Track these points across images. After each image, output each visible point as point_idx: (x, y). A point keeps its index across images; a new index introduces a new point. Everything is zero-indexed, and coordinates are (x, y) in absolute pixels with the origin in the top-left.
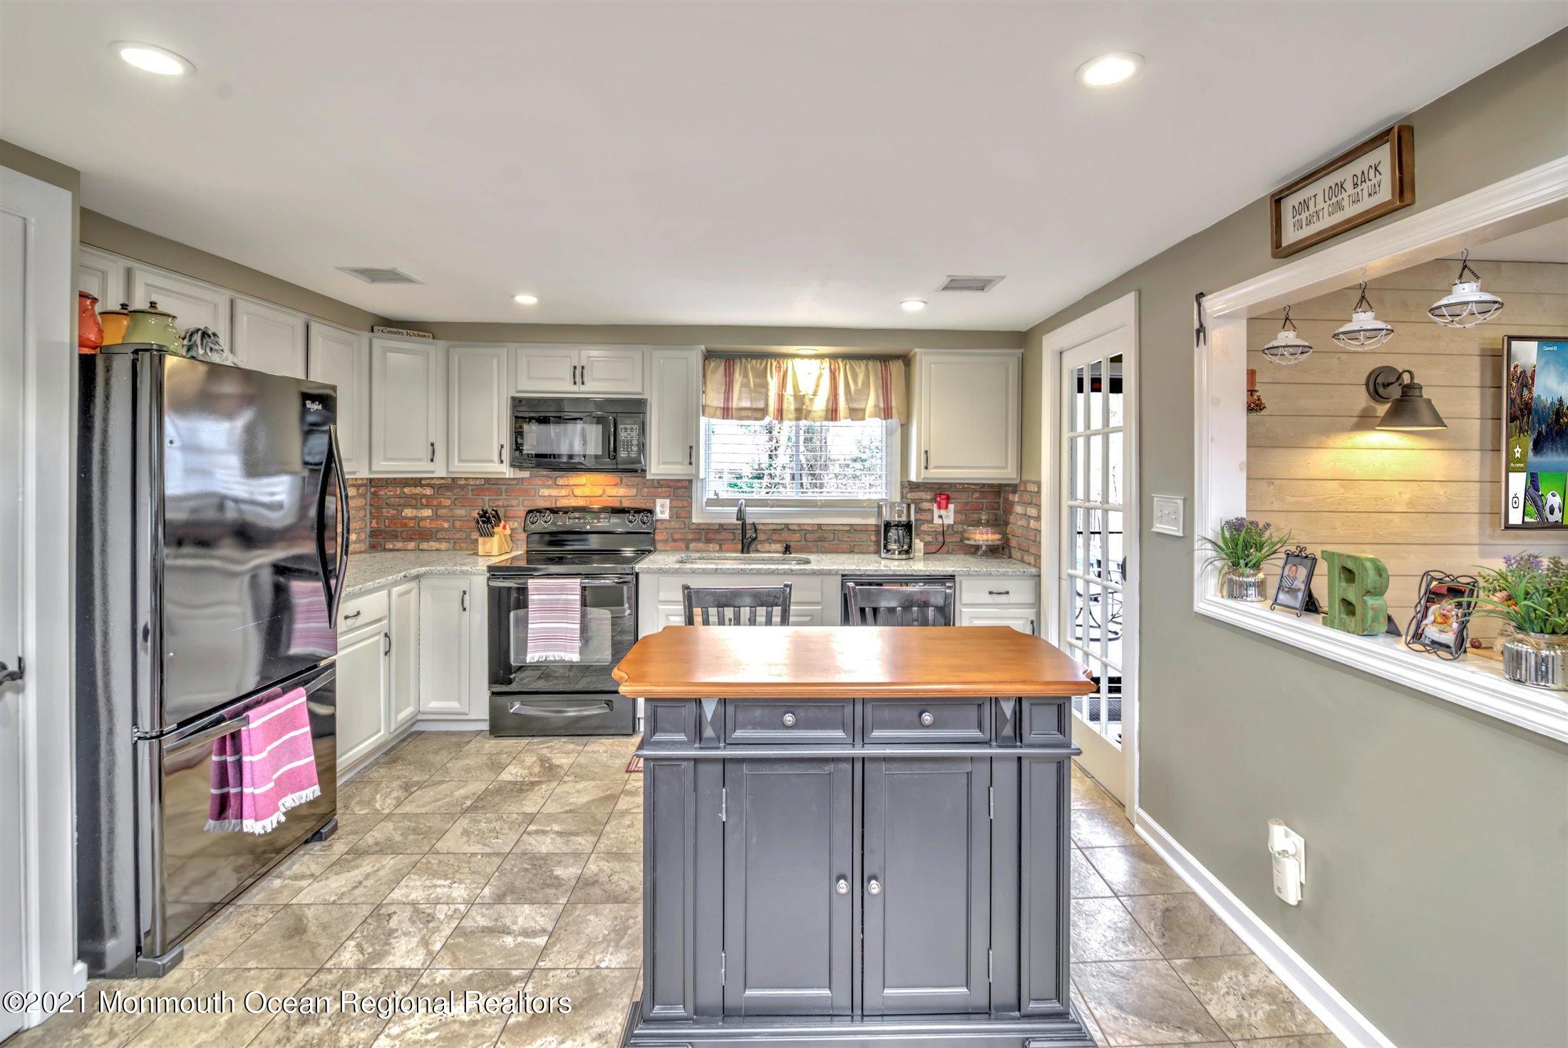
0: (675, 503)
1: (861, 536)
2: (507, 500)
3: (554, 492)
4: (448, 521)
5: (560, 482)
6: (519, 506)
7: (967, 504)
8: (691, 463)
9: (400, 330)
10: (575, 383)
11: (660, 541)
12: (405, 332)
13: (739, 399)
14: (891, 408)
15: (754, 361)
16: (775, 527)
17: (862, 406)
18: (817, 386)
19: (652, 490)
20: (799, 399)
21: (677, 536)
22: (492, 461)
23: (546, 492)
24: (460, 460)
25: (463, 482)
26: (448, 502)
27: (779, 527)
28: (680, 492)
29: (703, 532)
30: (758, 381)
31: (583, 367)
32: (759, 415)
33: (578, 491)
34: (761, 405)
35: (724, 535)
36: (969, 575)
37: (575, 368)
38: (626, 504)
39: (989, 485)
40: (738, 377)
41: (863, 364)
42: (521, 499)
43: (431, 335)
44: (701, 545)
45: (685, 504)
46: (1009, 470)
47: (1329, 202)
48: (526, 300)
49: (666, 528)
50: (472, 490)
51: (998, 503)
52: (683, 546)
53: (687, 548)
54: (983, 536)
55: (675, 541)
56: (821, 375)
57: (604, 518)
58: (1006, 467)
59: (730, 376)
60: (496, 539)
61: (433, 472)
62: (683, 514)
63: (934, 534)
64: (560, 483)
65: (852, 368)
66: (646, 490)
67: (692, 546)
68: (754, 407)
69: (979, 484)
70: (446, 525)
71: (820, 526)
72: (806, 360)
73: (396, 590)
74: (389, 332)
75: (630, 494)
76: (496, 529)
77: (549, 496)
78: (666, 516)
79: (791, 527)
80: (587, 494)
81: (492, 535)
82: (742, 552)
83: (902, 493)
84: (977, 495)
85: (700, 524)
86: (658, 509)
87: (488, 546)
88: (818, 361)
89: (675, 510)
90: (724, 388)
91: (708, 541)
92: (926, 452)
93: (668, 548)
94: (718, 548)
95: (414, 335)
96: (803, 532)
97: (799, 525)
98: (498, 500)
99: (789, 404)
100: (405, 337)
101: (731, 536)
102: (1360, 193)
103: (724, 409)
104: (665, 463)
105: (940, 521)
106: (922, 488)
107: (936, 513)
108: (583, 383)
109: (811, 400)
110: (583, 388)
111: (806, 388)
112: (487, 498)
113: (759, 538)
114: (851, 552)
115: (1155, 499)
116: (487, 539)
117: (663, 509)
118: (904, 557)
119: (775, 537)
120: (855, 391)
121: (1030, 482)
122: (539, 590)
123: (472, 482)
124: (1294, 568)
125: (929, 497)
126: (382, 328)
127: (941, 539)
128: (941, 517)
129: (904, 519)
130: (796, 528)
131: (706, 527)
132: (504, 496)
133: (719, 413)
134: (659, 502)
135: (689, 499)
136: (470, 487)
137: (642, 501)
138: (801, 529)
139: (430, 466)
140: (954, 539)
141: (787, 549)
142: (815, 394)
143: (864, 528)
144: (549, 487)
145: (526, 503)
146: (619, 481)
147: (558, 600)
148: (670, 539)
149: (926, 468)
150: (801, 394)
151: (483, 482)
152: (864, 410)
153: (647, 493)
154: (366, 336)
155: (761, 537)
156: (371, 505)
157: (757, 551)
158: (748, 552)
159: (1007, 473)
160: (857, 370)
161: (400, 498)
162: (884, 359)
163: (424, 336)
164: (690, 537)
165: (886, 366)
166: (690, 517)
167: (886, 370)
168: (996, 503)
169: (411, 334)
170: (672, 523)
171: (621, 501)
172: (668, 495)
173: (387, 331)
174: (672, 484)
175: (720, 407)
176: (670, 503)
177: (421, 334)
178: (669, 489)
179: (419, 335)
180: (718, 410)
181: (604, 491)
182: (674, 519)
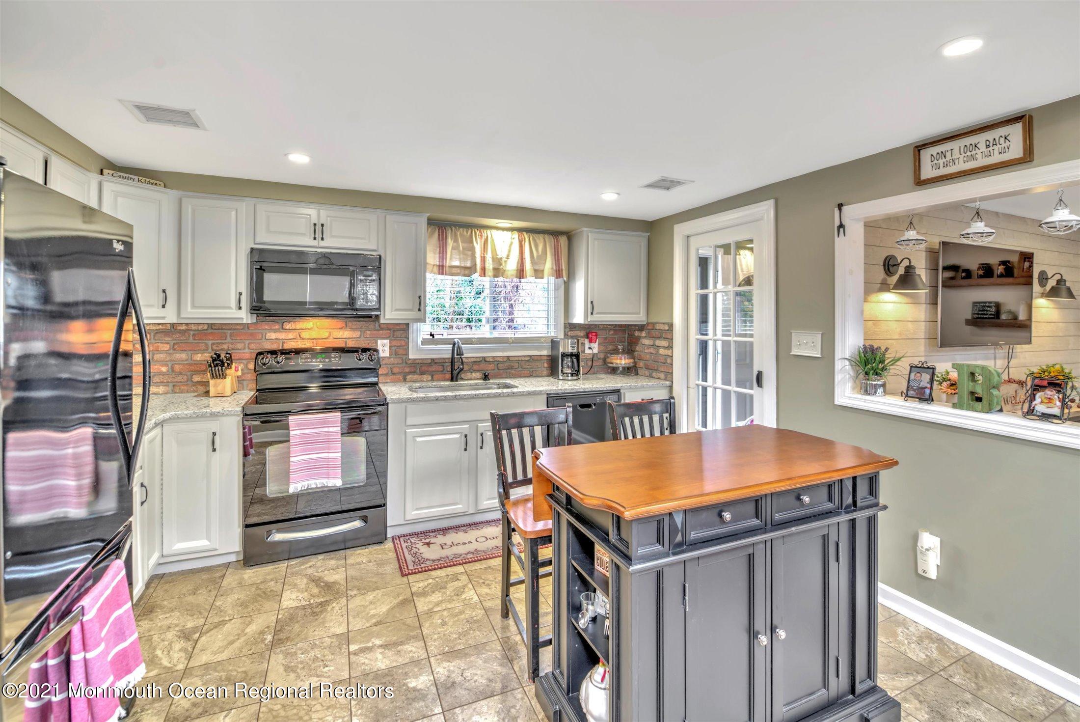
0: (394, 343)
1: (538, 364)
2: (232, 343)
3: (282, 336)
4: (167, 365)
5: (288, 326)
6: (244, 348)
7: (605, 339)
8: (419, 310)
9: (131, 176)
10: (315, 239)
11: (382, 374)
12: (136, 178)
13: (451, 259)
14: (562, 270)
15: (461, 229)
16: (473, 360)
17: (542, 268)
18: (509, 251)
19: (375, 332)
20: (498, 261)
21: (396, 370)
22: (230, 308)
23: (273, 336)
24: (194, 306)
25: (184, 327)
26: (166, 347)
27: (478, 360)
28: (398, 333)
29: (418, 366)
30: (465, 245)
31: (322, 225)
32: (467, 272)
33: (305, 335)
34: (468, 264)
35: (434, 368)
36: (630, 388)
37: (315, 225)
38: (351, 344)
39: (619, 325)
40: (450, 243)
41: (541, 236)
42: (247, 342)
43: (162, 184)
44: (416, 377)
45: (403, 343)
46: (641, 315)
47: (964, 154)
48: (299, 159)
49: (387, 364)
50: (194, 335)
51: (624, 337)
52: (401, 378)
53: (405, 380)
54: (622, 361)
55: (393, 374)
56: (512, 244)
57: (335, 358)
58: (639, 313)
59: (443, 240)
60: (228, 380)
61: (163, 318)
62: (401, 352)
63: (585, 360)
64: (287, 328)
65: (534, 240)
66: (368, 332)
67: (408, 377)
68: (463, 265)
69: (613, 325)
70: (164, 369)
71: (508, 357)
72: (500, 232)
74: (122, 177)
75: (354, 336)
76: (228, 372)
77: (276, 339)
78: (387, 354)
79: (488, 359)
80: (315, 337)
81: (224, 376)
82: (452, 380)
83: (565, 331)
84: (612, 332)
85: (415, 360)
86: (380, 348)
87: (220, 388)
88: (509, 233)
89: (394, 349)
90: (438, 249)
91: (422, 373)
92: (592, 302)
93: (388, 381)
94: (430, 378)
95: (145, 182)
96: (496, 363)
97: (493, 357)
98: (223, 344)
99: (489, 265)
100: (136, 183)
101: (441, 368)
102: (992, 151)
103: (439, 266)
104: (397, 310)
105: (590, 351)
106: (577, 328)
107: (587, 345)
108: (322, 239)
109: (505, 262)
110: (322, 243)
111: (502, 253)
112: (210, 342)
113: (465, 369)
114: (531, 376)
115: (793, 334)
116: (219, 381)
117: (384, 347)
118: (575, 378)
119: (475, 367)
120: (537, 256)
121: (657, 323)
122: (300, 426)
123: (193, 328)
124: (919, 375)
125: (582, 335)
126: (113, 172)
127: (590, 363)
128: (590, 348)
129: (575, 350)
130: (491, 360)
131: (420, 361)
132: (229, 340)
133: (436, 269)
134: (380, 342)
135: (407, 340)
136: (192, 333)
137: (365, 342)
138: (496, 361)
139: (162, 312)
140: (598, 364)
141: (486, 377)
142: (507, 258)
143: (539, 358)
144: (275, 331)
145: (253, 346)
146: (344, 325)
147: (320, 433)
148: (390, 372)
149: (592, 314)
150: (498, 257)
151: (206, 327)
152: (543, 271)
153: (370, 335)
154: (95, 178)
155: (466, 367)
157: (462, 379)
158: (457, 381)
159: (638, 317)
160: (538, 241)
162: (555, 234)
163: (156, 184)
164: (407, 370)
165: (557, 239)
166: (407, 354)
167: (557, 242)
168: (623, 337)
169: (142, 181)
170: (392, 359)
171: (346, 342)
172: (388, 336)
173: (117, 175)
174: (391, 327)
175: (437, 265)
176: (390, 343)
177: (152, 181)
178: (389, 331)
179: (150, 183)
180: (435, 267)
181: (330, 334)
182: (393, 356)
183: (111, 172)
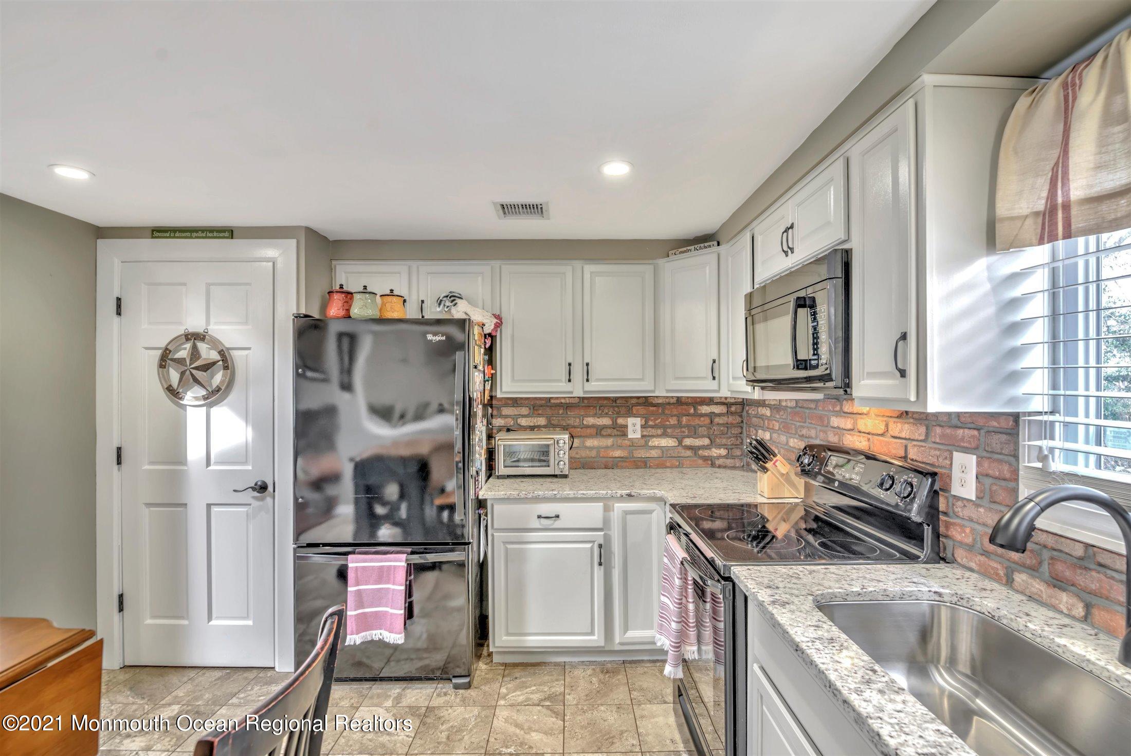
0: (987, 466)
3: (842, 423)
9: (689, 248)
10: (786, 253)
11: (958, 545)
12: (692, 248)
19: (948, 431)
23: (835, 421)
24: (733, 378)
28: (995, 441)
29: (1046, 554)
31: (792, 226)
33: (861, 424)
35: (1094, 580)
37: (785, 232)
38: (913, 454)
42: (819, 429)
43: (714, 243)
44: (1037, 586)
45: (1006, 471)
49: (971, 520)
52: (1001, 573)
53: (1009, 582)
55: (986, 554)
62: (1003, 495)
64: (846, 410)
66: (938, 430)
67: (1020, 578)
73: (619, 506)
74: (682, 252)
75: (915, 436)
76: (767, 465)
77: (838, 428)
78: (970, 493)
80: (870, 429)
81: (763, 469)
86: (956, 473)
89: (988, 481)
91: (1058, 583)
93: (973, 565)
94: (1080, 610)
95: (701, 248)
100: (693, 253)
108: (793, 250)
112: (798, 424)
116: (761, 474)
117: (964, 474)
134: (956, 459)
135: (1012, 459)
137: (933, 452)
139: (713, 385)
144: (837, 415)
148: (979, 545)
153: (943, 436)
156: (746, 423)
161: (757, 417)
163: (710, 246)
169: (698, 248)
170: (982, 510)
171: (906, 447)
172: (973, 445)
173: (678, 252)
174: (981, 422)
175: (1037, 214)
176: (979, 464)
177: (706, 244)
178: (976, 433)
179: (705, 247)
180: (1029, 222)
181: (887, 426)
182: (985, 502)
183: (673, 252)
